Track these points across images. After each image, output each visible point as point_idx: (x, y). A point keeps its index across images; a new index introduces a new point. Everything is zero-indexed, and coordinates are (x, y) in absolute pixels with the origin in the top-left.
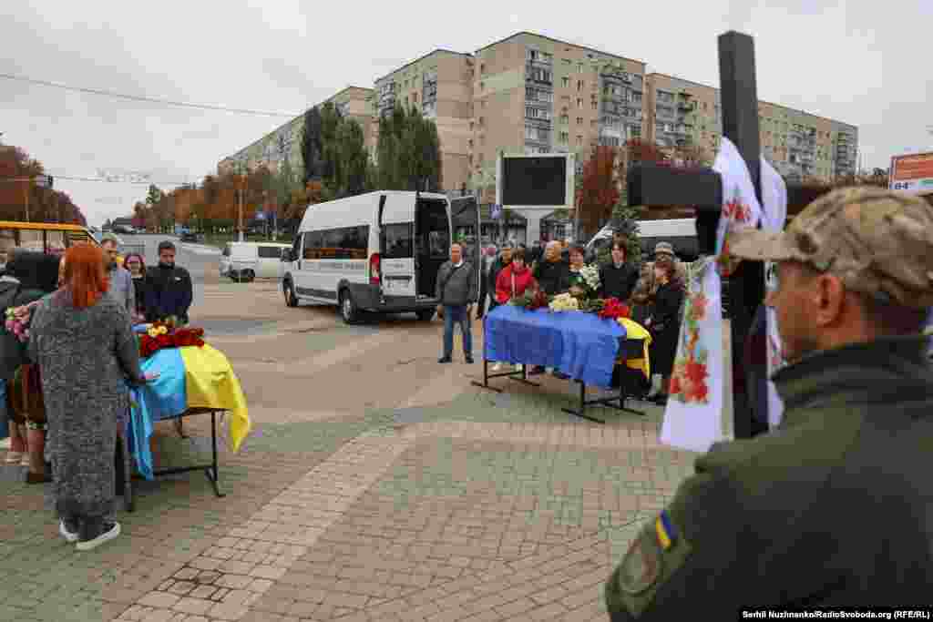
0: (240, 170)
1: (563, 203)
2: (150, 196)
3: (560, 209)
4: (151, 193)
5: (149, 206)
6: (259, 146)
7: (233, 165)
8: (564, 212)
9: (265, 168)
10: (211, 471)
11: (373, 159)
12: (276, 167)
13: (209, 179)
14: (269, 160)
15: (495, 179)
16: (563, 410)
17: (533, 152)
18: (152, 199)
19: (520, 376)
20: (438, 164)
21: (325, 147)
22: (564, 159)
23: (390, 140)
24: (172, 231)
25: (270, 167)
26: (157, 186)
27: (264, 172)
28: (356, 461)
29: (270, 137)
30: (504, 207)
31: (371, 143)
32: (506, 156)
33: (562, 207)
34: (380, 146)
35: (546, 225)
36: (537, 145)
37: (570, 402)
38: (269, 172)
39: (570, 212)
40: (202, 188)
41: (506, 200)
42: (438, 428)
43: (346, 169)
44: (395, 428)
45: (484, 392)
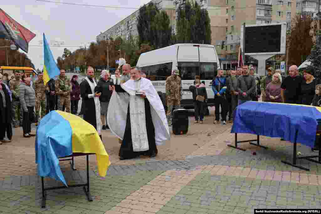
0: (107, 39)
1: (279, 51)
2: (64, 54)
3: (277, 55)
4: (64, 53)
5: (64, 59)
6: (117, 27)
7: (104, 37)
8: (280, 56)
9: (120, 38)
10: (86, 187)
11: (175, 31)
12: (125, 37)
13: (92, 44)
14: (121, 35)
15: (240, 39)
16: (282, 162)
17: (262, 23)
18: (65, 55)
19: (256, 142)
20: (209, 32)
21: (149, 26)
22: (280, 26)
23: (183, 21)
24: (75, 71)
25: (122, 37)
26: (68, 48)
27: (120, 40)
28: (163, 185)
29: (122, 22)
30: (246, 54)
31: (174, 24)
32: (246, 26)
33: (279, 53)
34: (178, 24)
35: (269, 63)
36: (264, 20)
37: (287, 158)
38: (122, 40)
39: (284, 56)
40: (89, 49)
41: (246, 50)
42: (210, 169)
43: (160, 36)
44: (186, 168)
45: (235, 151)
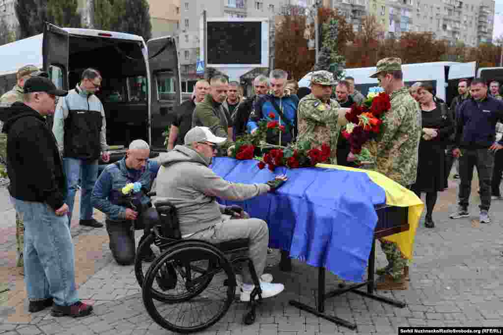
1: (260, 62)
3: (257, 68)
8: (260, 70)
22: (260, 23)
32: (208, 20)
33: (259, 66)
41: (209, 60)
